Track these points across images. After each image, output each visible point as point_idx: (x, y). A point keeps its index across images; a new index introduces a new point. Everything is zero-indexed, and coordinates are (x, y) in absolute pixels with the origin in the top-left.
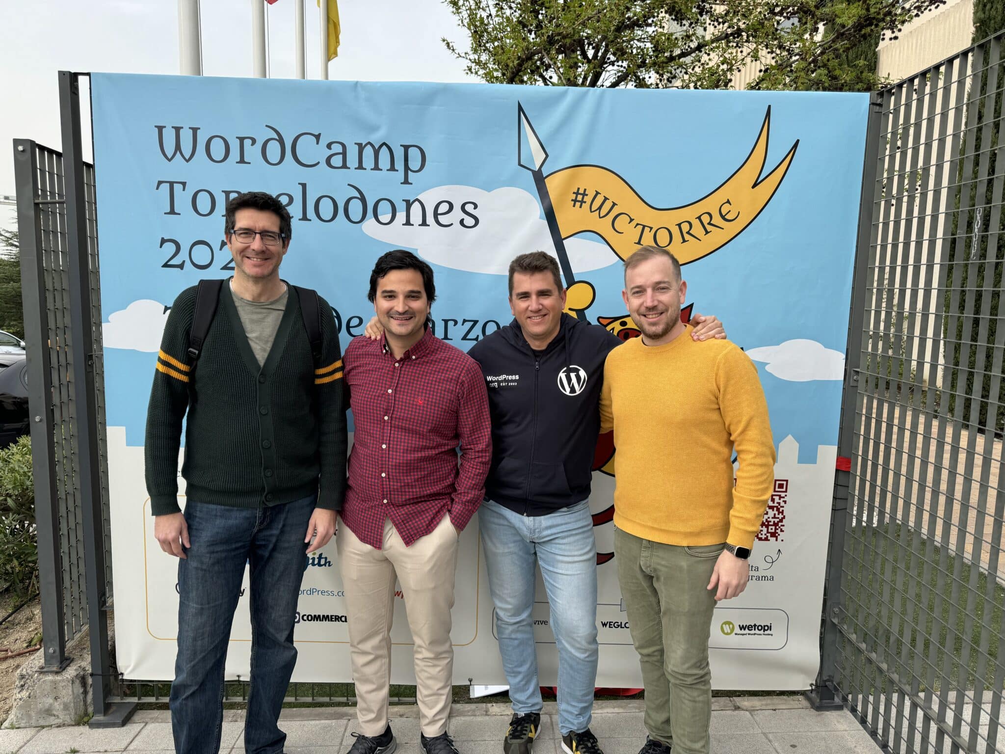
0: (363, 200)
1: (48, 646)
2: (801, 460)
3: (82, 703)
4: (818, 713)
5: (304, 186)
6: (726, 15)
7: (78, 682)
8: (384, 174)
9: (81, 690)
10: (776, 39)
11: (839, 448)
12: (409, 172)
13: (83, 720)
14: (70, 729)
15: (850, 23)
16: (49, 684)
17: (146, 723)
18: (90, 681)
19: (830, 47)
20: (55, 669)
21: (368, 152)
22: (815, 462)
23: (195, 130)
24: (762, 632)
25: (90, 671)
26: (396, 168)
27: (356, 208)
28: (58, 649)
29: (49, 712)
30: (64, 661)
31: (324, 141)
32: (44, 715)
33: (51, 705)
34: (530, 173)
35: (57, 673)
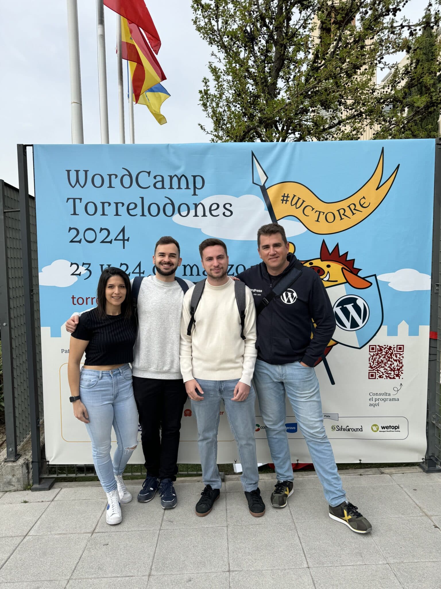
0: (173, 204)
1: (9, 447)
2: (410, 334)
3: (27, 478)
4: (427, 474)
5: (142, 198)
6: (353, 105)
7: (24, 466)
8: (183, 191)
9: (26, 471)
10: (382, 116)
11: (431, 327)
12: (196, 189)
13: (27, 487)
14: (21, 492)
15: (422, 106)
16: (10, 468)
17: (62, 488)
18: (31, 466)
19: (412, 119)
20: (12, 459)
21: (175, 180)
22: (418, 335)
23: (86, 172)
24: (394, 430)
25: (31, 460)
26: (189, 187)
27: (169, 208)
28: (14, 449)
29: (9, 483)
30: (17, 456)
31: (152, 175)
32: (7, 485)
33: (11, 479)
34: (259, 187)
35: (14, 461)
